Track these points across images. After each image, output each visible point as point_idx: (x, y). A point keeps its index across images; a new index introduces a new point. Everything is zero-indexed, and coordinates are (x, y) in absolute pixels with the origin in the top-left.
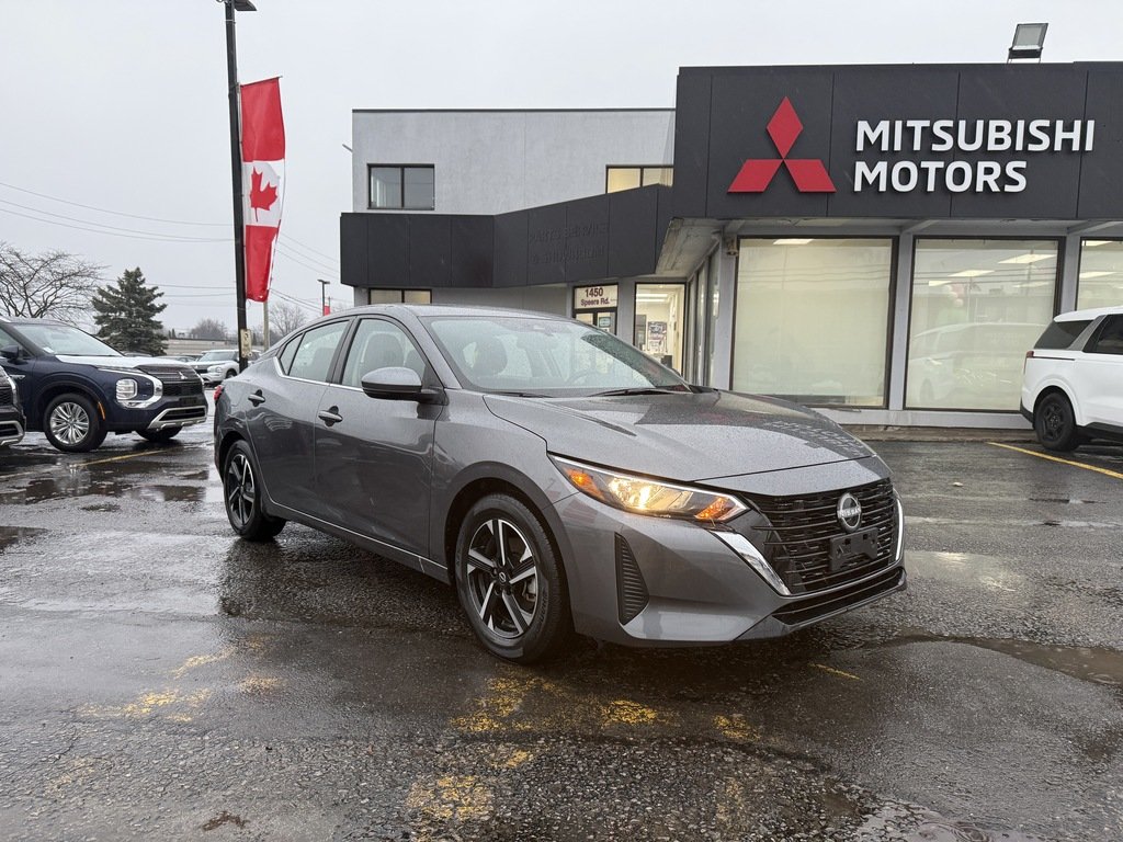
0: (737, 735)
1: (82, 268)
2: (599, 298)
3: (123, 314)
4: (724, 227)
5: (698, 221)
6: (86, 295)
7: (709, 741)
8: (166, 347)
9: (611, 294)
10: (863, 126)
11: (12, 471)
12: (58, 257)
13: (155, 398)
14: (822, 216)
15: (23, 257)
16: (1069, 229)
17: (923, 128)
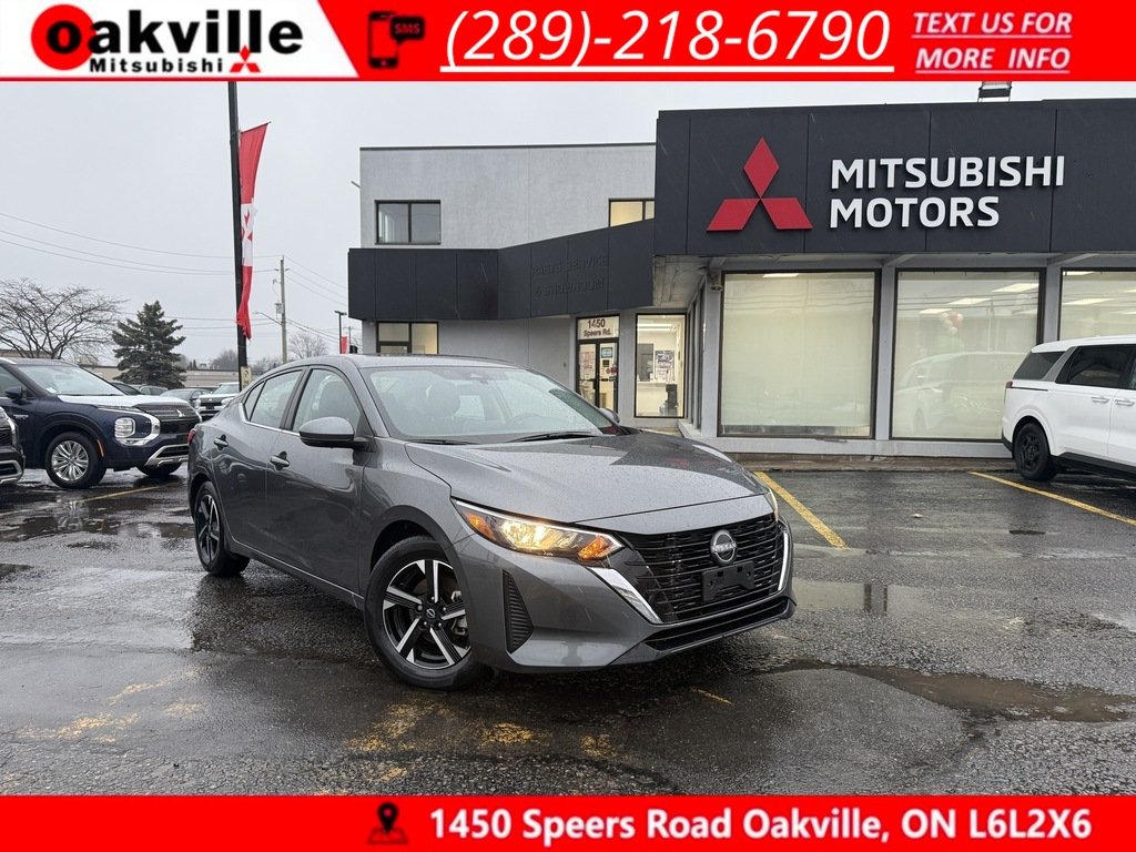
0: (597, 753)
1: (101, 302)
2: (601, 329)
3: (143, 347)
4: (709, 263)
5: (682, 258)
6: (105, 329)
7: (570, 758)
8: (184, 379)
9: (612, 326)
10: (838, 165)
11: (10, 508)
12: (78, 292)
13: (153, 436)
14: (799, 252)
15: (44, 293)
16: (1049, 260)
17: (897, 166)
